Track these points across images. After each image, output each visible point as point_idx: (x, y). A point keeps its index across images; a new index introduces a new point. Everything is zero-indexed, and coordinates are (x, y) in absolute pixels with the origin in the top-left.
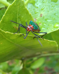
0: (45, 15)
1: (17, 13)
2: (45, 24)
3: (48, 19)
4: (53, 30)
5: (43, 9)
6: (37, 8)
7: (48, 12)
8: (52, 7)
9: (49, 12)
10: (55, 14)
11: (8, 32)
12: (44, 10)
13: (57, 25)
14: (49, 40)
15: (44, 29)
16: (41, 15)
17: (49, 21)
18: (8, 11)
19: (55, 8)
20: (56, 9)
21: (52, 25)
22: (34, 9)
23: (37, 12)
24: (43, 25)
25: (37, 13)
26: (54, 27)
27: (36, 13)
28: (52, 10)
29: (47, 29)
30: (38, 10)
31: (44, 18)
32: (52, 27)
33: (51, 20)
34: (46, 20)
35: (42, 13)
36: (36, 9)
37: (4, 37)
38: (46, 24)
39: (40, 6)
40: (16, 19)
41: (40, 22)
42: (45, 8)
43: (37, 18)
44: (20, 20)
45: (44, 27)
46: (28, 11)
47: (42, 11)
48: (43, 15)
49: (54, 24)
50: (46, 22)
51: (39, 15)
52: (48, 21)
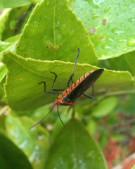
0: (111, 21)
1: (52, 20)
2: (110, 39)
3: (116, 29)
4: (126, 49)
5: (108, 10)
6: (97, 7)
7: (117, 15)
8: (125, 6)
9: (119, 16)
10: (130, 20)
11: (30, 59)
12: (110, 11)
13: (133, 41)
14: (114, 71)
15: (110, 48)
16: (104, 22)
17: (118, 32)
18: (33, 17)
19: (130, 7)
20: (133, 9)
21: (125, 40)
22: (91, 11)
23: (97, 15)
24: (107, 41)
25: (97, 17)
26: (128, 45)
27: (94, 18)
28: (124, 11)
29: (115, 47)
30: (97, 12)
31: (109, 27)
32: (125, 45)
33: (122, 32)
34: (113, 31)
35: (106, 17)
36: (95, 10)
37: (25, 67)
38: (112, 38)
39: (102, 3)
40: (52, 30)
41: (101, 35)
42: (112, 8)
43: (96, 28)
44: (60, 33)
45: (110, 45)
46: (74, 15)
47: (107, 14)
48: (107, 22)
49: (128, 38)
50: (113, 34)
51: (101, 22)
52: (116, 32)
